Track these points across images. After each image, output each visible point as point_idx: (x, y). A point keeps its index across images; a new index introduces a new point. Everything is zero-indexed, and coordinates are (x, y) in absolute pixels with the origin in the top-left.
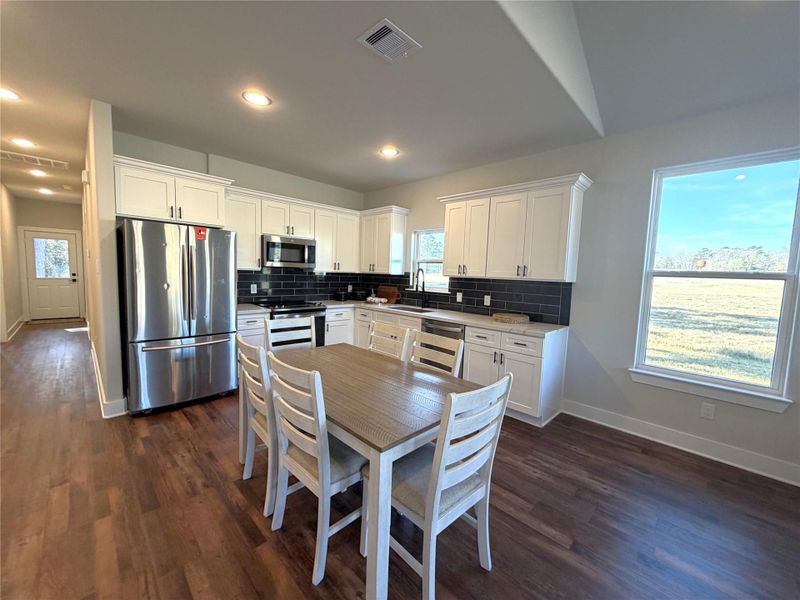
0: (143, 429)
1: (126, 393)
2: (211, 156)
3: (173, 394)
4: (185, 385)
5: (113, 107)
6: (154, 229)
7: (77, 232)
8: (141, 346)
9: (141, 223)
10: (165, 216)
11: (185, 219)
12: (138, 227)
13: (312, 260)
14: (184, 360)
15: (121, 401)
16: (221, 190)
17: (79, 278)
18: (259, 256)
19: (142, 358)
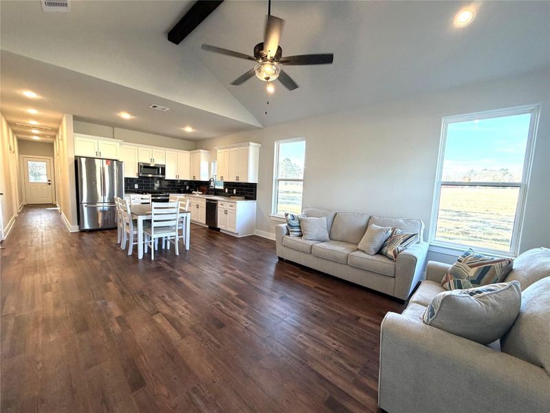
0: (86, 237)
1: (79, 224)
2: (115, 128)
3: (98, 224)
4: (104, 221)
5: (73, 116)
6: (90, 161)
7: (51, 158)
8: (84, 205)
9: (85, 159)
10: (94, 156)
11: (102, 157)
12: (83, 160)
13: (163, 173)
14: (104, 212)
15: (77, 227)
16: (118, 144)
17: (52, 182)
18: (137, 172)
19: (85, 210)
